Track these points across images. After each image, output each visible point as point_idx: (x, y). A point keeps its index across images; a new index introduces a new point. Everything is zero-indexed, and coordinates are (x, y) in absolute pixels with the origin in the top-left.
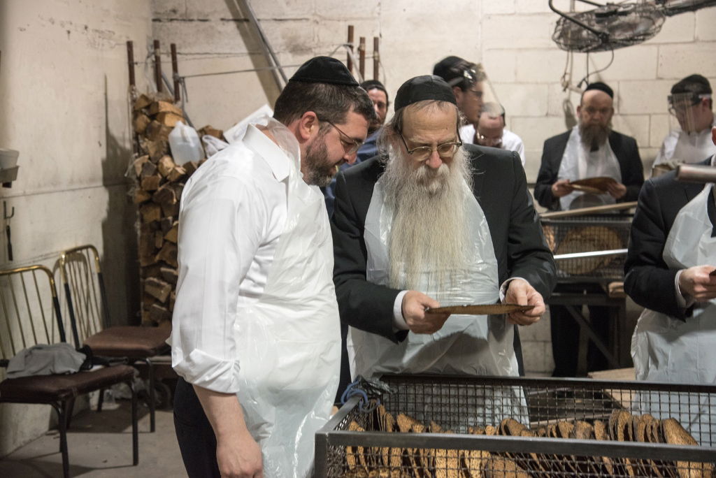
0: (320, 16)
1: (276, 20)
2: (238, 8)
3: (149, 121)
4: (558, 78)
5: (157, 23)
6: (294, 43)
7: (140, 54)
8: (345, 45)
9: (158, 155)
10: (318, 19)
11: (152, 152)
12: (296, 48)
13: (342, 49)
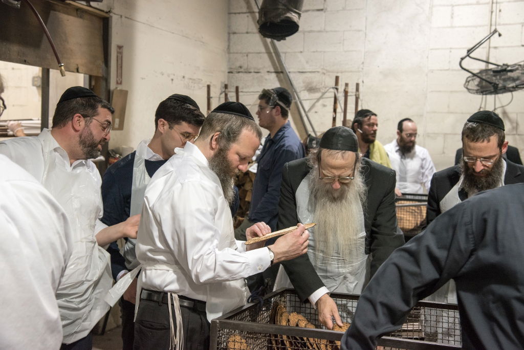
0: (326, 70)
1: (300, 72)
2: (278, 65)
5: (231, 74)
6: (310, 86)
7: (215, 92)
8: (333, 88)
10: (325, 72)
12: (311, 89)
13: (332, 90)
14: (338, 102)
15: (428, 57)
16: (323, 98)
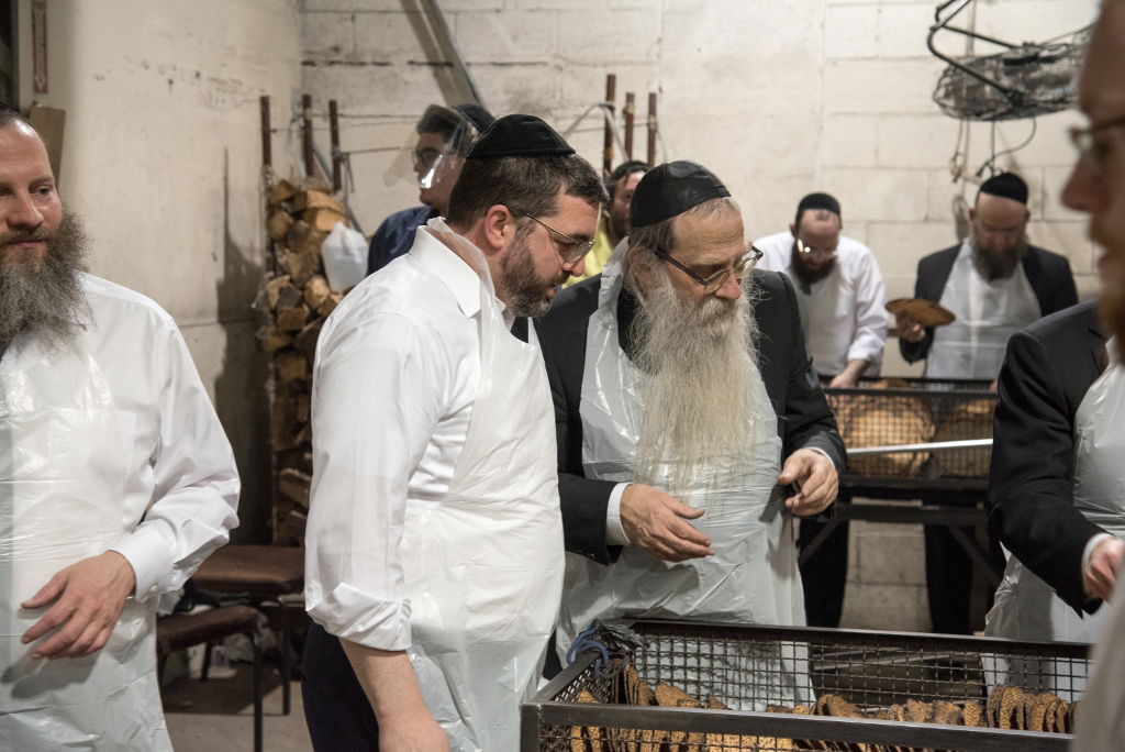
0: (565, 59)
1: (495, 64)
2: (436, 45)
3: (291, 221)
4: (945, 162)
5: (309, 69)
6: (523, 101)
7: (281, 116)
8: (601, 106)
9: (304, 275)
10: (561, 62)
11: (295, 270)
13: (597, 111)
14: (614, 139)
15: (823, 26)
16: (576, 131)
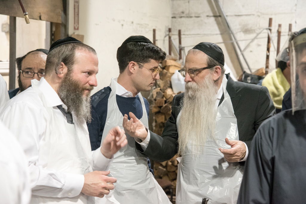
0: (261, 13)
1: (236, 15)
3: (161, 70)
5: (174, 19)
6: (245, 28)
8: (267, 29)
9: (165, 88)
10: (259, 14)
11: (162, 86)
12: (247, 31)
13: (266, 31)
14: (271, 42)
16: (257, 39)
